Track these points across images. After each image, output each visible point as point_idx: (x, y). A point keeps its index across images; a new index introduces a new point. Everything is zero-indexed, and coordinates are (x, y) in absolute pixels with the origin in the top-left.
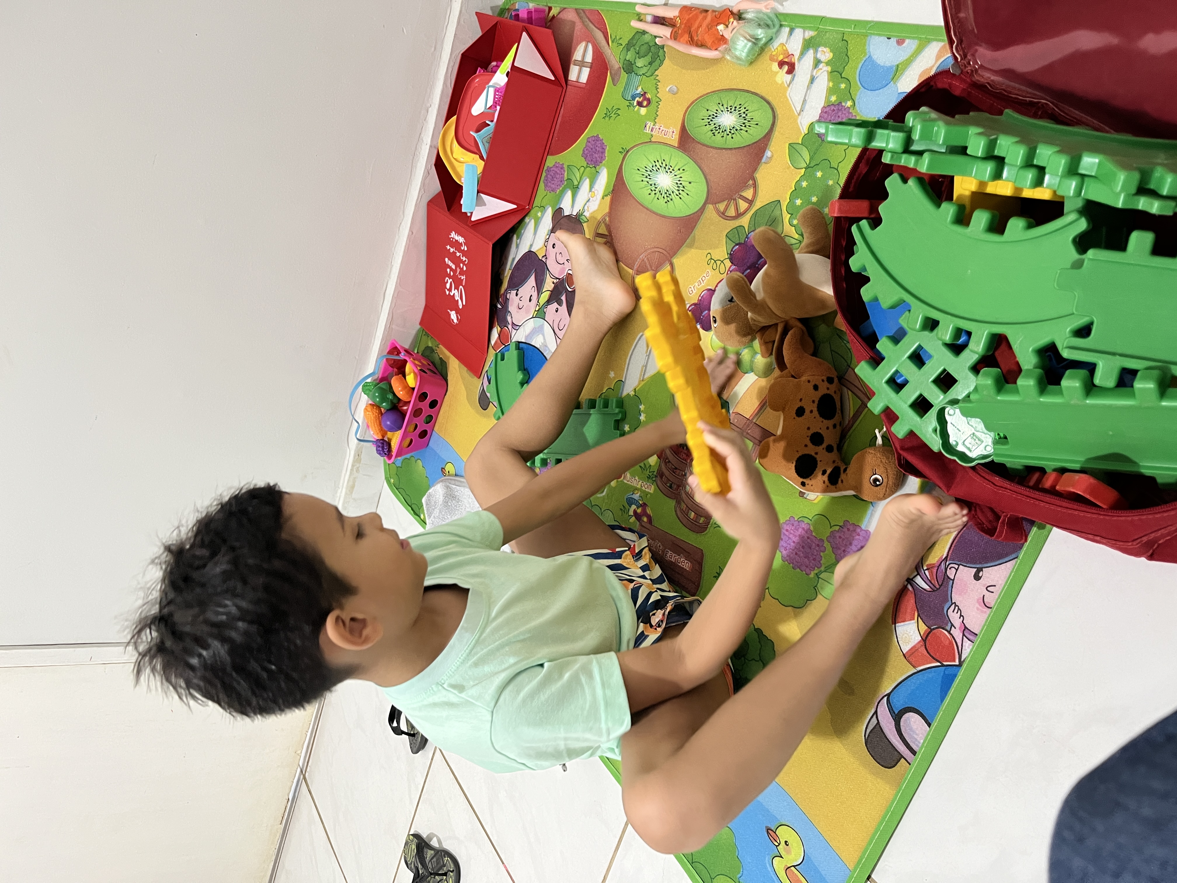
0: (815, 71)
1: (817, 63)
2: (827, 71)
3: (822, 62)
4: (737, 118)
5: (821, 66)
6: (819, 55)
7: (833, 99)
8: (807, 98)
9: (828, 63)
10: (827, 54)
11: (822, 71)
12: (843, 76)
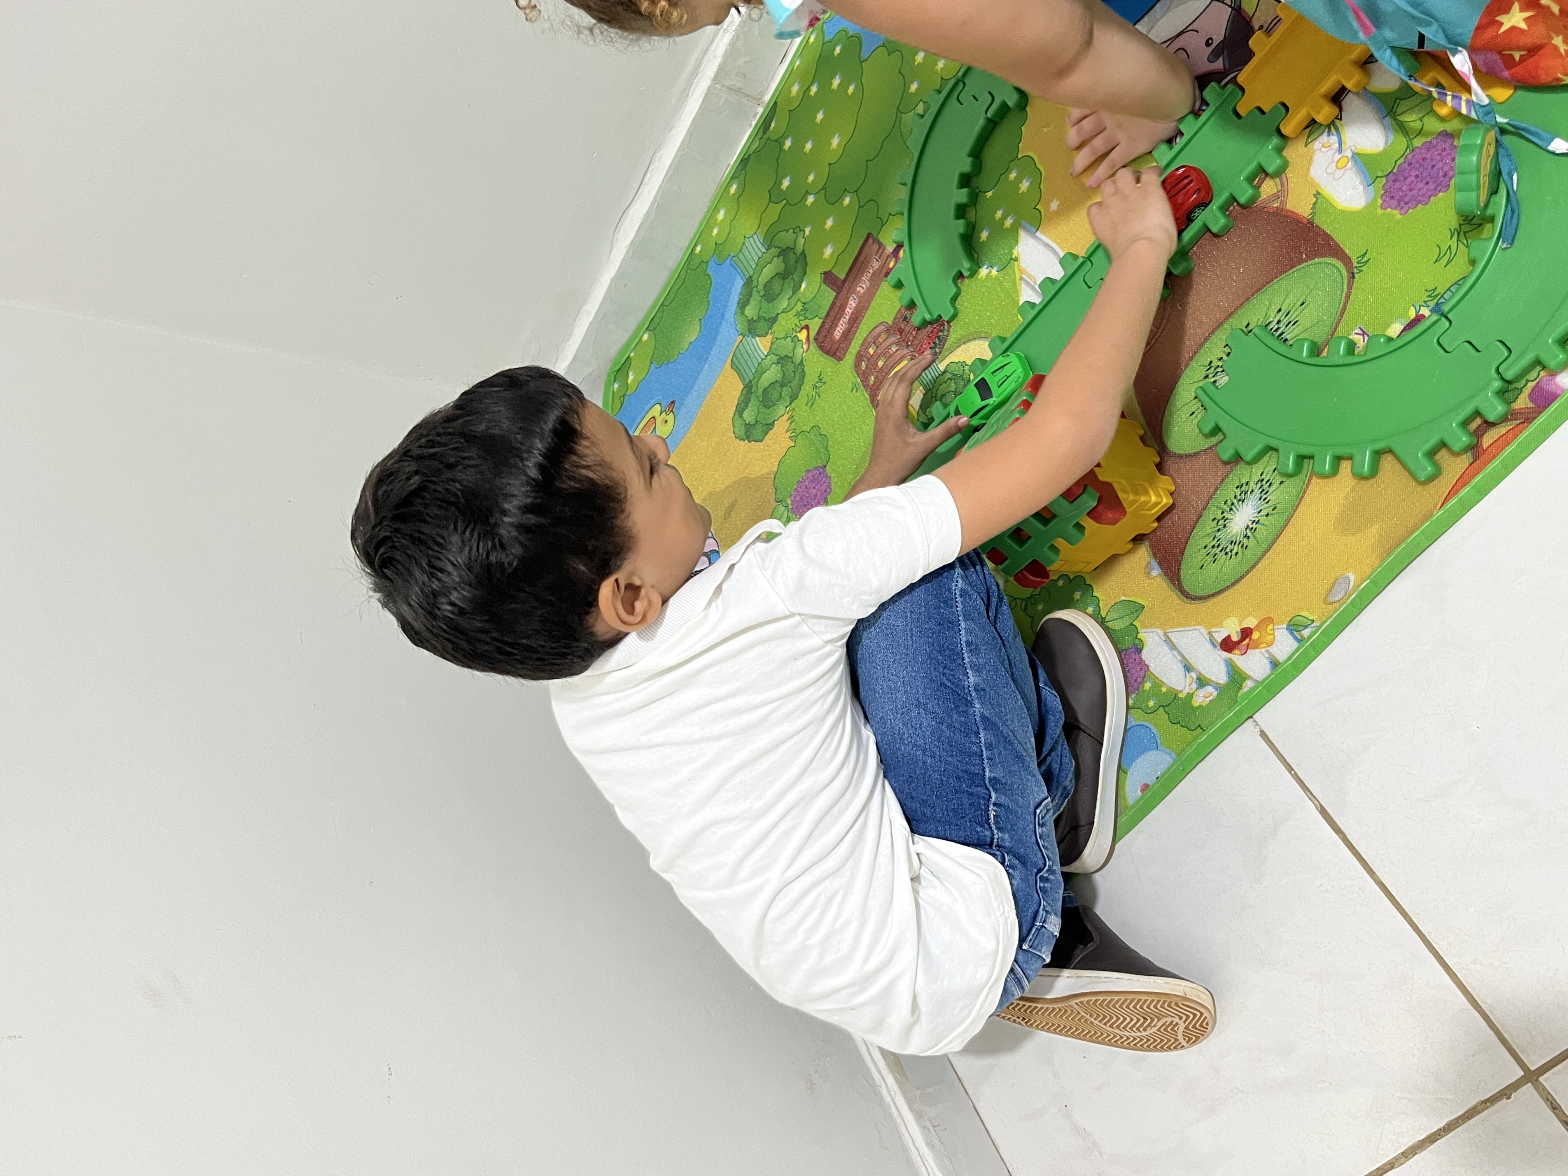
0: (1195, 677)
1: (1202, 682)
2: (1181, 691)
3: (1197, 689)
4: (1232, 537)
5: (1194, 686)
6: (1210, 689)
7: (1147, 685)
8: (1174, 652)
9: (1190, 696)
10: (1201, 699)
11: (1187, 685)
12: (1161, 708)
